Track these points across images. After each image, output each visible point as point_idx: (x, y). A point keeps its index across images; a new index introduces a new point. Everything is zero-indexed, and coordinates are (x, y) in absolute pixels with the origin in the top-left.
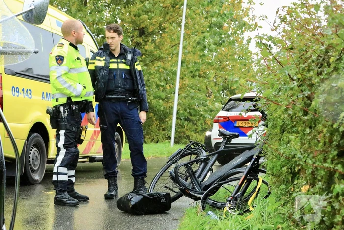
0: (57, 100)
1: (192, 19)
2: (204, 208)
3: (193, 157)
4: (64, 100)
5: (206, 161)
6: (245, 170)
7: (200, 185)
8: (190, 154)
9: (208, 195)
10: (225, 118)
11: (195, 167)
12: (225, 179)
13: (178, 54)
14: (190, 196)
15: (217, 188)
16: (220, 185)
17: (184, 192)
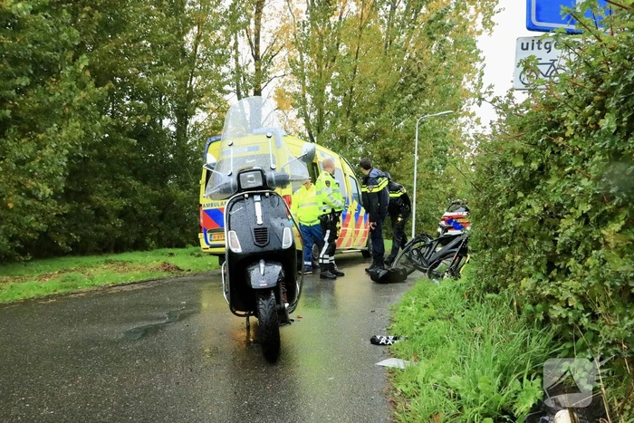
0: (324, 211)
1: (423, 147)
2: (430, 277)
3: (422, 243)
4: (329, 211)
5: (431, 245)
6: (457, 250)
7: (426, 262)
8: (420, 241)
9: (432, 268)
10: (449, 217)
11: (424, 250)
12: (444, 256)
13: (413, 174)
14: (421, 270)
15: (438, 263)
16: (440, 261)
17: (416, 267)
